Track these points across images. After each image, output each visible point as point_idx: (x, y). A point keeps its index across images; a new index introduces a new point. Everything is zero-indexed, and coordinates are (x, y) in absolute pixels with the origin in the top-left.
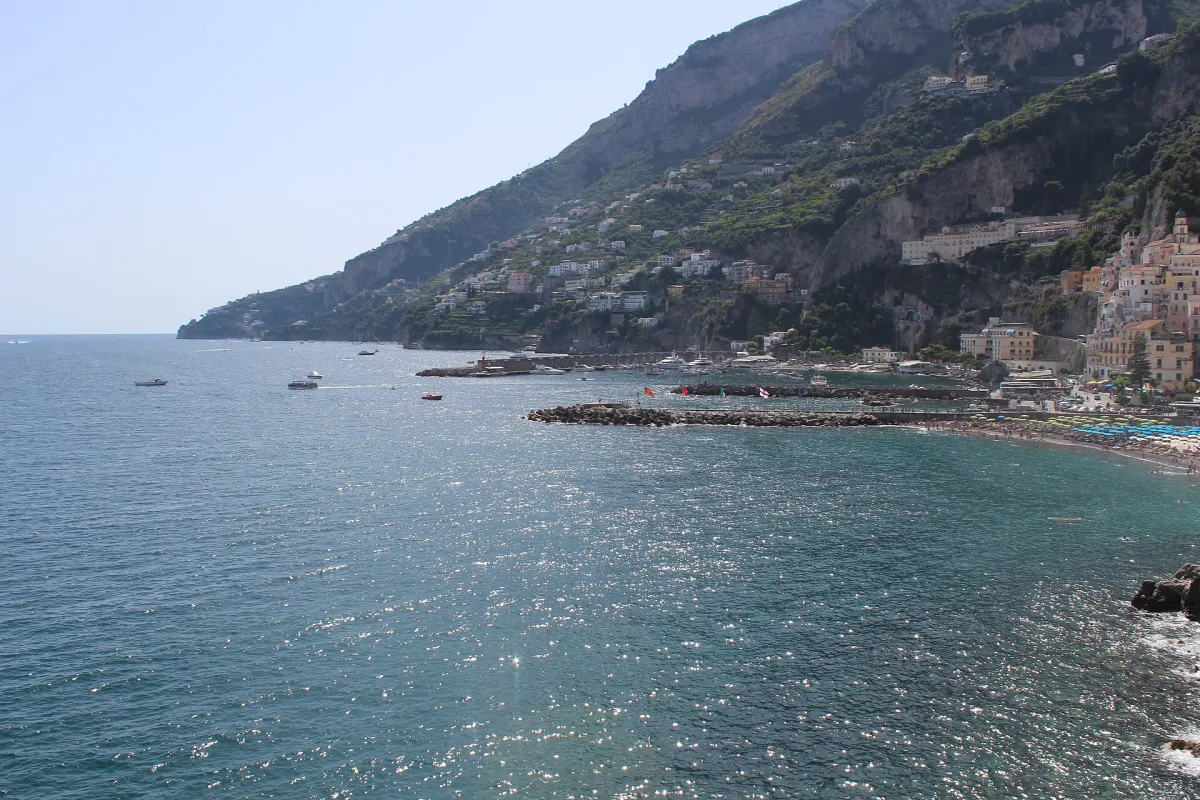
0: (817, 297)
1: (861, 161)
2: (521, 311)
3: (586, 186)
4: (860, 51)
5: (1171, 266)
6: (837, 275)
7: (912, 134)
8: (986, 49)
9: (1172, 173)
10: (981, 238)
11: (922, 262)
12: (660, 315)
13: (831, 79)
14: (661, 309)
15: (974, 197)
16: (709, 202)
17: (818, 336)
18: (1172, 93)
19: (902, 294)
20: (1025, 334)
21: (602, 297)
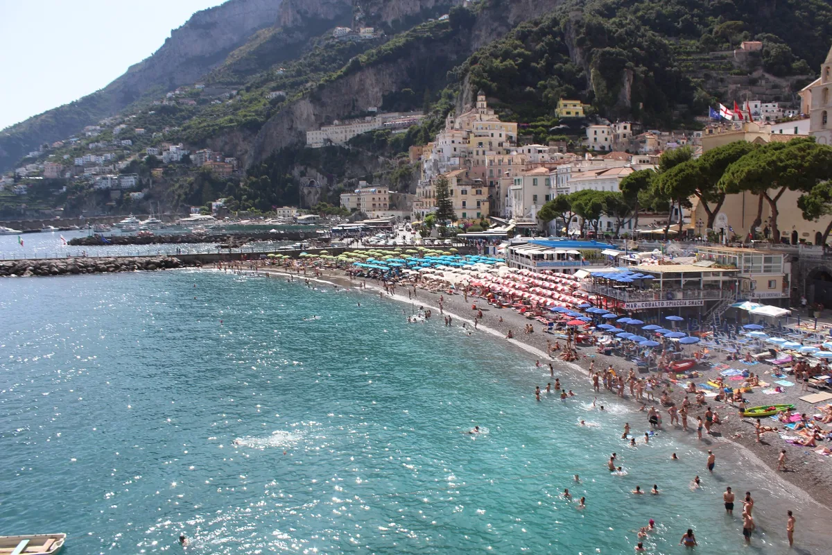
0: (249, 173)
1: (287, 81)
2: (53, 191)
3: (123, 108)
4: (299, 17)
5: (474, 130)
6: (264, 156)
7: (323, 64)
8: (373, 11)
9: (476, 66)
10: (359, 128)
11: (319, 146)
12: (146, 190)
13: (279, 34)
14: (147, 186)
15: (357, 100)
16: (194, 114)
17: (246, 200)
18: (483, 33)
19: (306, 169)
20: (383, 192)
21: (104, 179)
